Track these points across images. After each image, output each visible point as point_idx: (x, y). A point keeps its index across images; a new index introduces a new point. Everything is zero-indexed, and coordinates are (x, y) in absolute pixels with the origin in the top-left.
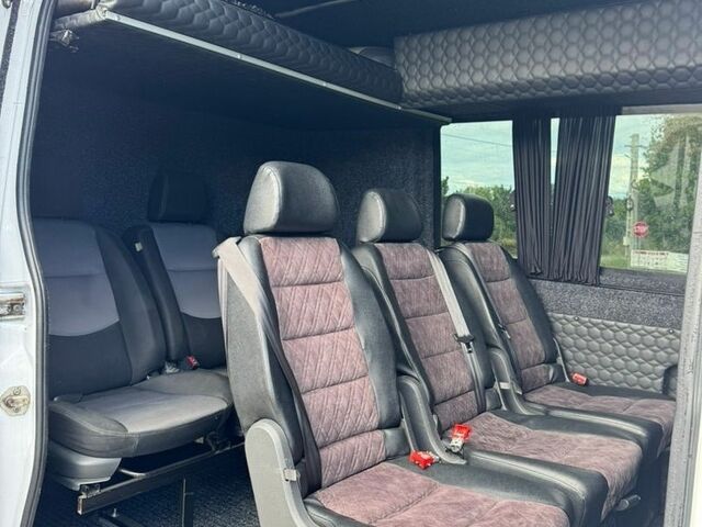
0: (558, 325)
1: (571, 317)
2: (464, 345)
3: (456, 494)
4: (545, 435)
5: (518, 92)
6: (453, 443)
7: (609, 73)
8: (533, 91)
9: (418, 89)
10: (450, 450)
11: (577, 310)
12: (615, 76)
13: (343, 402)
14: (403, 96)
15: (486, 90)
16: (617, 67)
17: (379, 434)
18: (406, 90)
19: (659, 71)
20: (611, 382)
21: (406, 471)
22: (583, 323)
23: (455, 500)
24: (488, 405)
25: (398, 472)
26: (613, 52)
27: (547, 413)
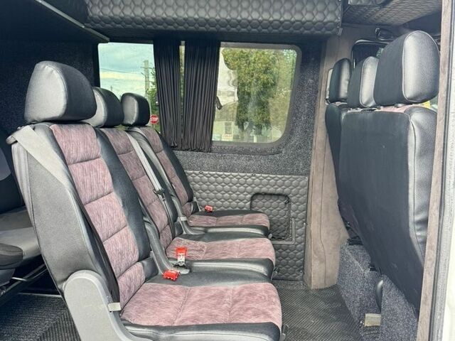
0: (190, 178)
1: (197, 172)
2: (160, 196)
3: (207, 291)
4: (218, 244)
5: (176, 25)
6: (179, 260)
7: (236, 19)
8: (186, 25)
9: (101, 14)
10: (178, 265)
11: (201, 168)
12: (239, 21)
13: (120, 246)
14: (88, 18)
15: (154, 21)
16: (241, 16)
17: (139, 264)
18: (91, 14)
19: (254, 21)
20: (222, 208)
21: (164, 285)
22: (205, 175)
23: (209, 294)
24: (176, 233)
25: (160, 287)
26: (227, 6)
27: (206, 232)
